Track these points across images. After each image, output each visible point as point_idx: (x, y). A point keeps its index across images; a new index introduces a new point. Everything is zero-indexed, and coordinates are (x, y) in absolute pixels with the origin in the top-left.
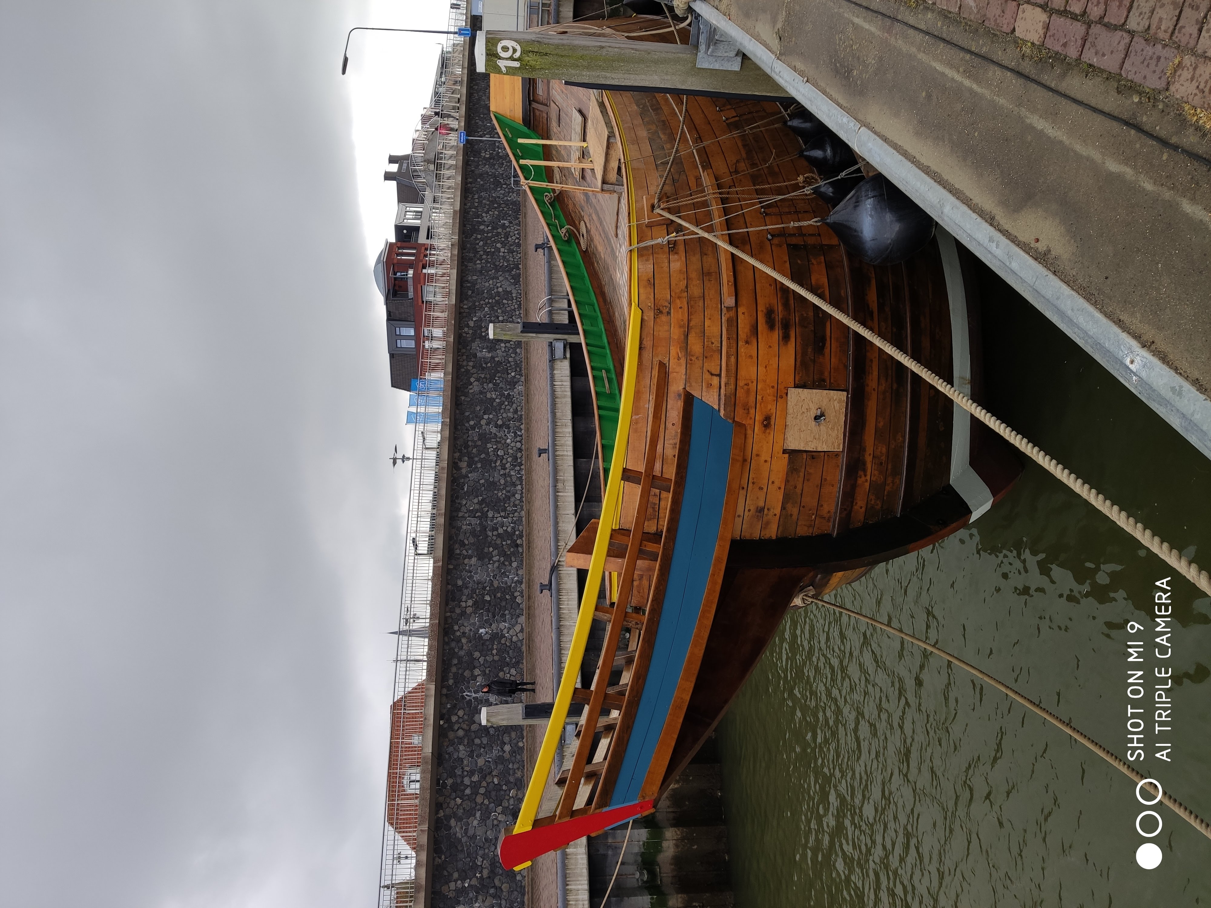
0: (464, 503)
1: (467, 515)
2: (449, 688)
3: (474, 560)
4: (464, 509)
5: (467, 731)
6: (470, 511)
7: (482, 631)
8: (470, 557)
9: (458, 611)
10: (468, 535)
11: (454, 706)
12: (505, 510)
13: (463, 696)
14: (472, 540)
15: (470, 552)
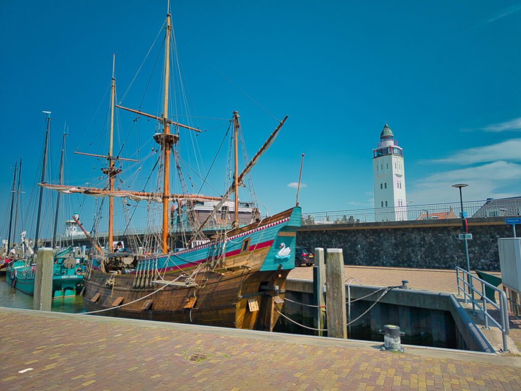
0: (430, 234)
1: (422, 236)
2: (336, 233)
3: (394, 241)
4: (425, 234)
6: (424, 237)
7: (359, 246)
8: (396, 239)
9: (368, 235)
10: (409, 237)
12: (426, 257)
14: (406, 240)
15: (399, 239)
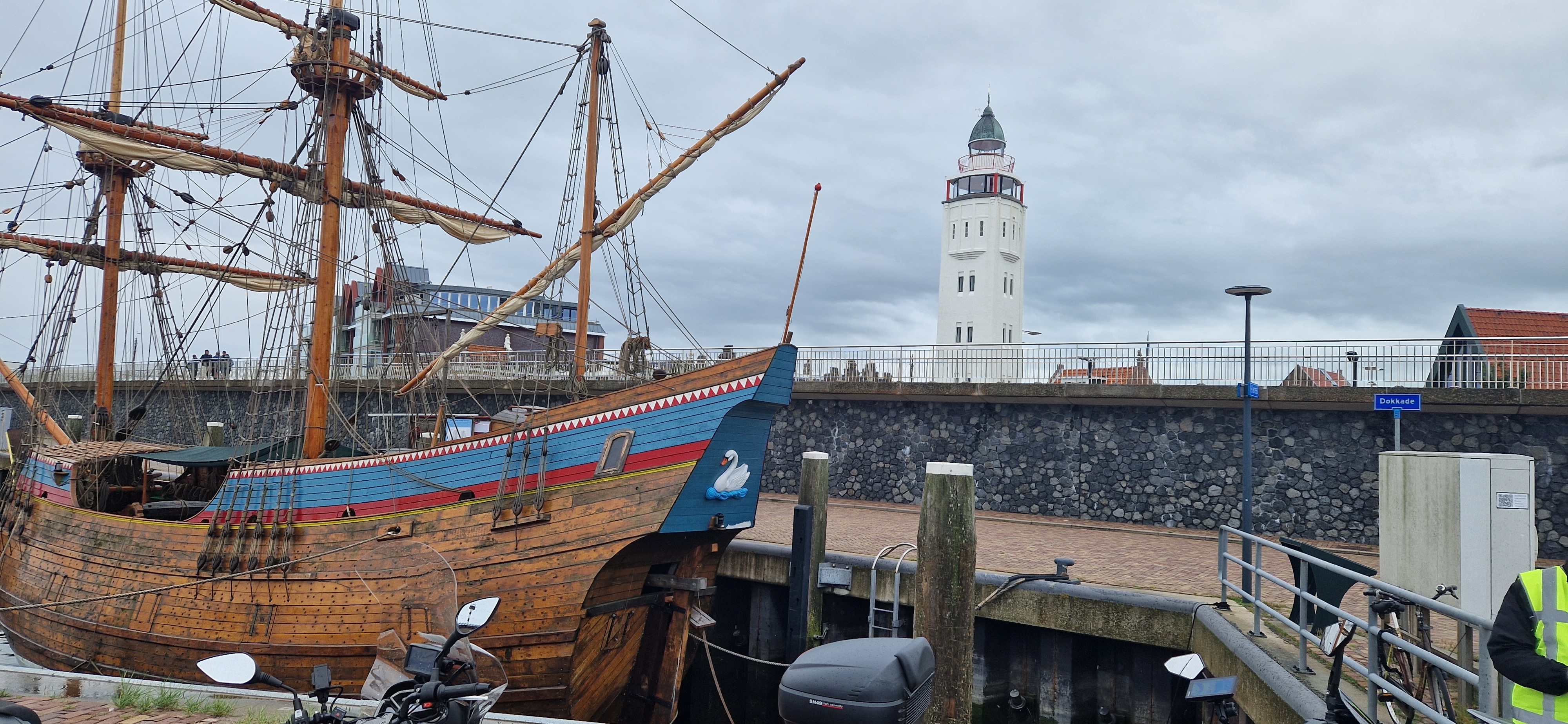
0: (1107, 426)
1: (1084, 431)
2: (845, 409)
3: (1006, 440)
4: (1094, 426)
5: (799, 431)
6: (1091, 433)
7: (908, 449)
8: (1012, 435)
9: (935, 419)
10: (1049, 432)
11: (825, 416)
13: (834, 426)
14: (1040, 438)
15: (1020, 435)
